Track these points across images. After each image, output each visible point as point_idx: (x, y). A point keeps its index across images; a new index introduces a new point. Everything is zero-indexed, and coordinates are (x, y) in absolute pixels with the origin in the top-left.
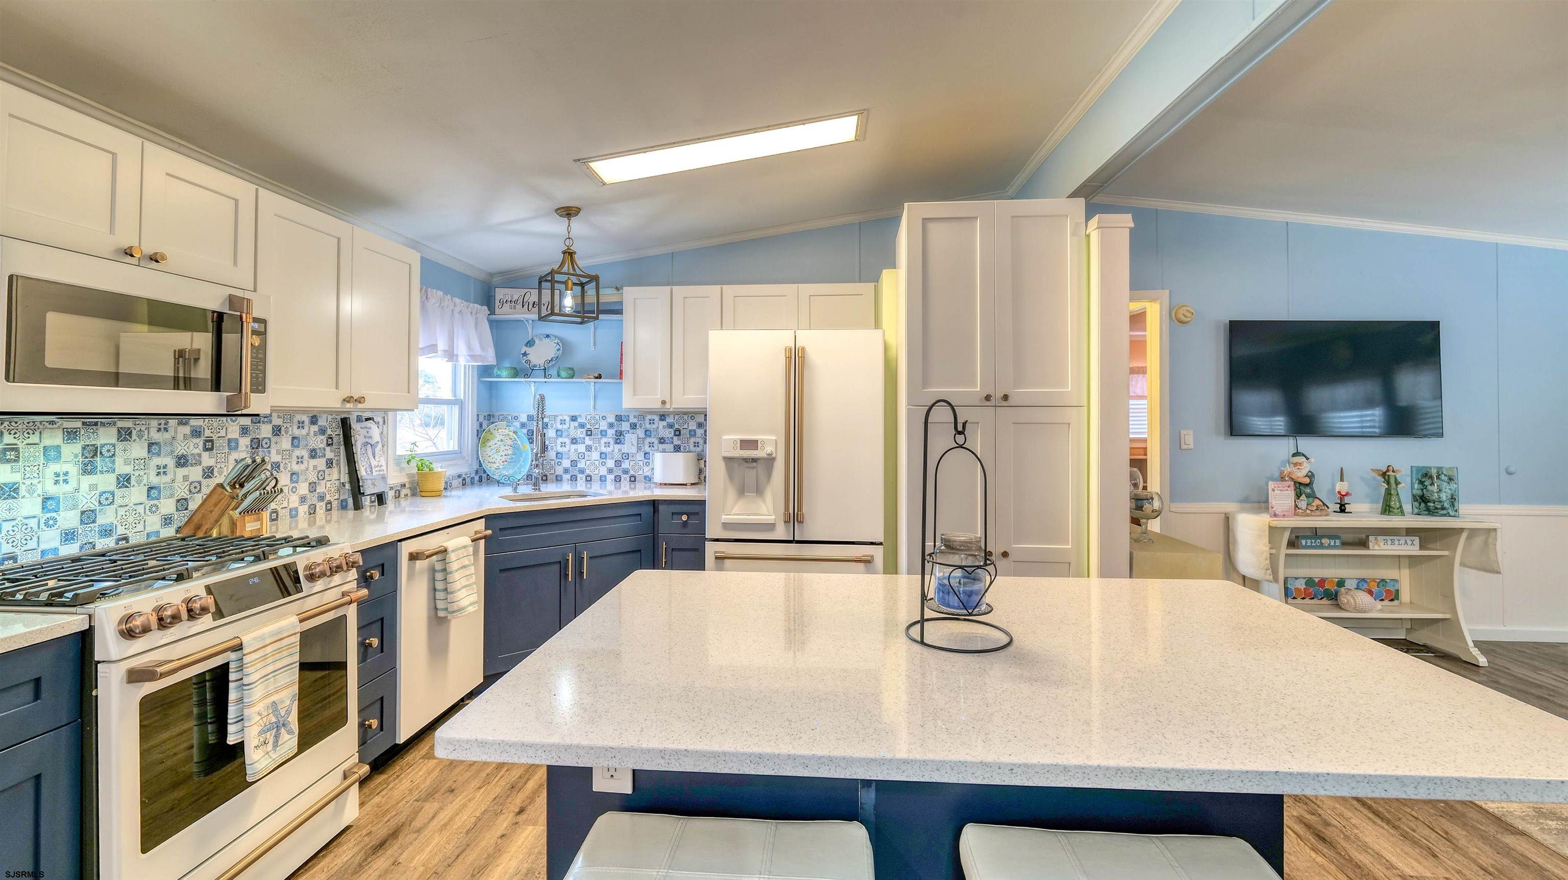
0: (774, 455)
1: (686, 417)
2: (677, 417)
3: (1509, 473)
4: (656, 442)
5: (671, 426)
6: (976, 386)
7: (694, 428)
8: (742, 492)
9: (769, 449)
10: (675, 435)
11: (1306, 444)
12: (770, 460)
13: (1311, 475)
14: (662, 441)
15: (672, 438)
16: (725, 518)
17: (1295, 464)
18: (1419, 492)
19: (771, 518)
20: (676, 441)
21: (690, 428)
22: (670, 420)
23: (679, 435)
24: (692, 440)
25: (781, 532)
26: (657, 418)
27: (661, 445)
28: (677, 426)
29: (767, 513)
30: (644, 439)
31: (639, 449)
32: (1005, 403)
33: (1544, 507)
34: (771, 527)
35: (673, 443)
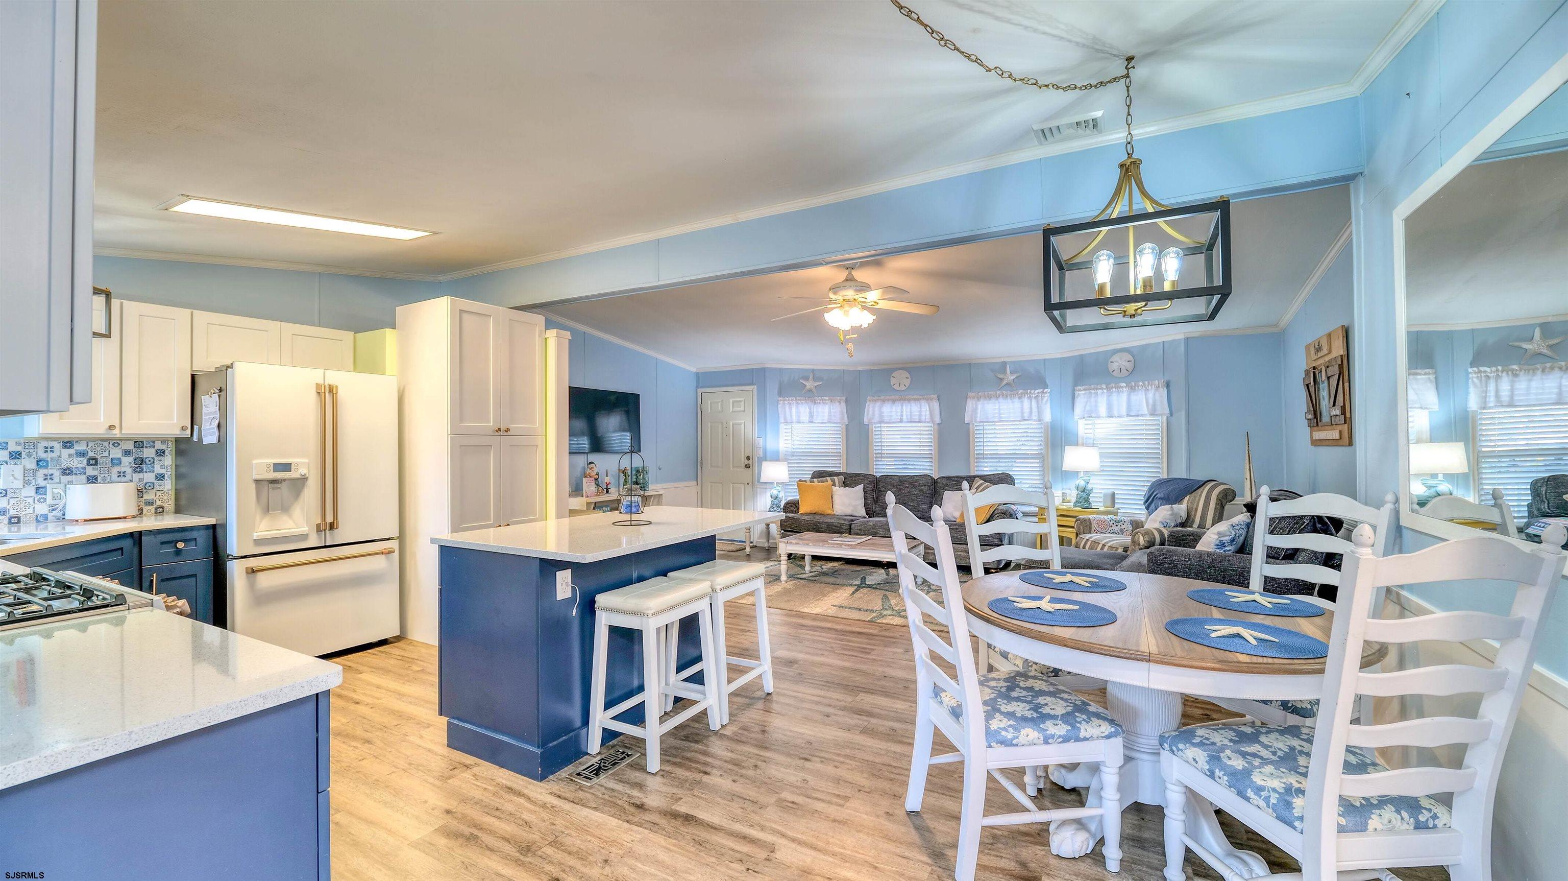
0: (307, 476)
1: (106, 444)
2: (91, 444)
3: (660, 469)
4: (57, 473)
5: (82, 454)
6: (489, 421)
7: (119, 455)
8: (267, 510)
9: (303, 471)
10: (89, 464)
11: (594, 457)
12: (304, 479)
13: (598, 474)
14: (67, 472)
15: (84, 468)
16: (256, 535)
17: (591, 469)
18: (635, 480)
19: (304, 529)
20: (90, 471)
21: (112, 456)
22: (81, 447)
23: (96, 464)
24: (116, 469)
25: (313, 541)
26: (57, 446)
27: (66, 477)
28: (91, 454)
29: (295, 527)
30: (34, 472)
31: (26, 483)
32: (506, 434)
33: (676, 484)
34: (304, 537)
35: (85, 473)
